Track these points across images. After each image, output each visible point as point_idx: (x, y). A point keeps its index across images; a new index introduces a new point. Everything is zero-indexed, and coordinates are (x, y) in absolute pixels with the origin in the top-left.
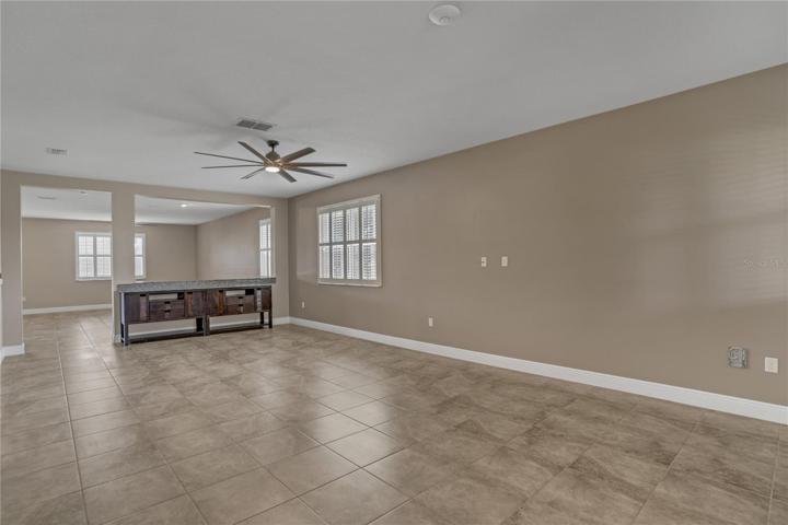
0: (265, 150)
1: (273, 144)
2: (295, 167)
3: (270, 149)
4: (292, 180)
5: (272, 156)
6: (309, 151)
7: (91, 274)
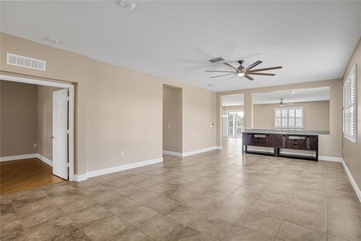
0: (237, 65)
1: (240, 62)
2: (253, 72)
3: (240, 65)
4: (251, 79)
5: (241, 68)
6: (259, 62)
7: (280, 125)
